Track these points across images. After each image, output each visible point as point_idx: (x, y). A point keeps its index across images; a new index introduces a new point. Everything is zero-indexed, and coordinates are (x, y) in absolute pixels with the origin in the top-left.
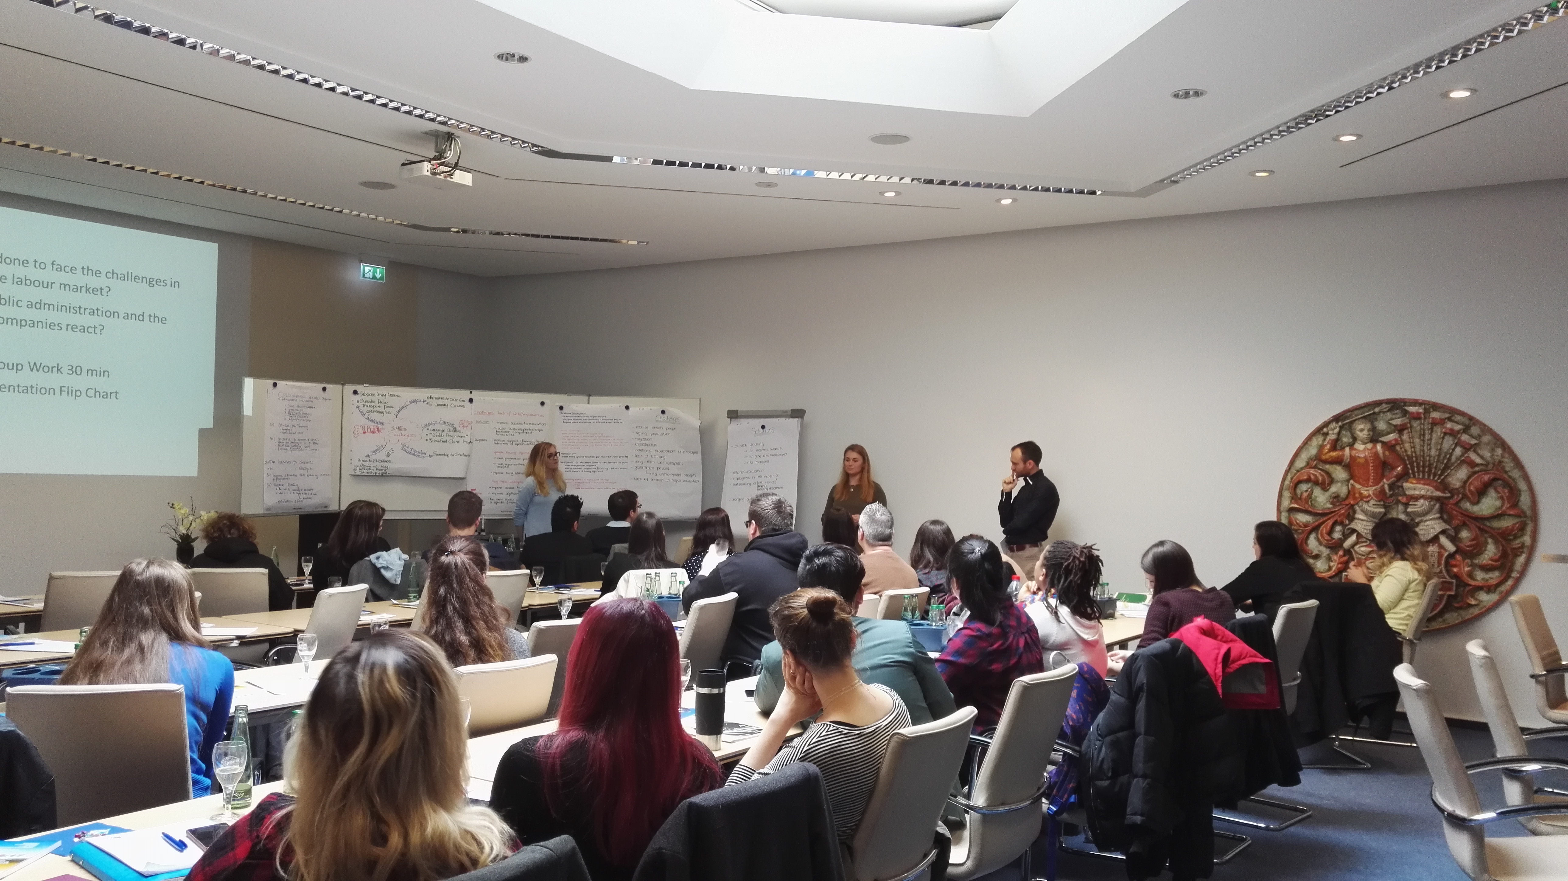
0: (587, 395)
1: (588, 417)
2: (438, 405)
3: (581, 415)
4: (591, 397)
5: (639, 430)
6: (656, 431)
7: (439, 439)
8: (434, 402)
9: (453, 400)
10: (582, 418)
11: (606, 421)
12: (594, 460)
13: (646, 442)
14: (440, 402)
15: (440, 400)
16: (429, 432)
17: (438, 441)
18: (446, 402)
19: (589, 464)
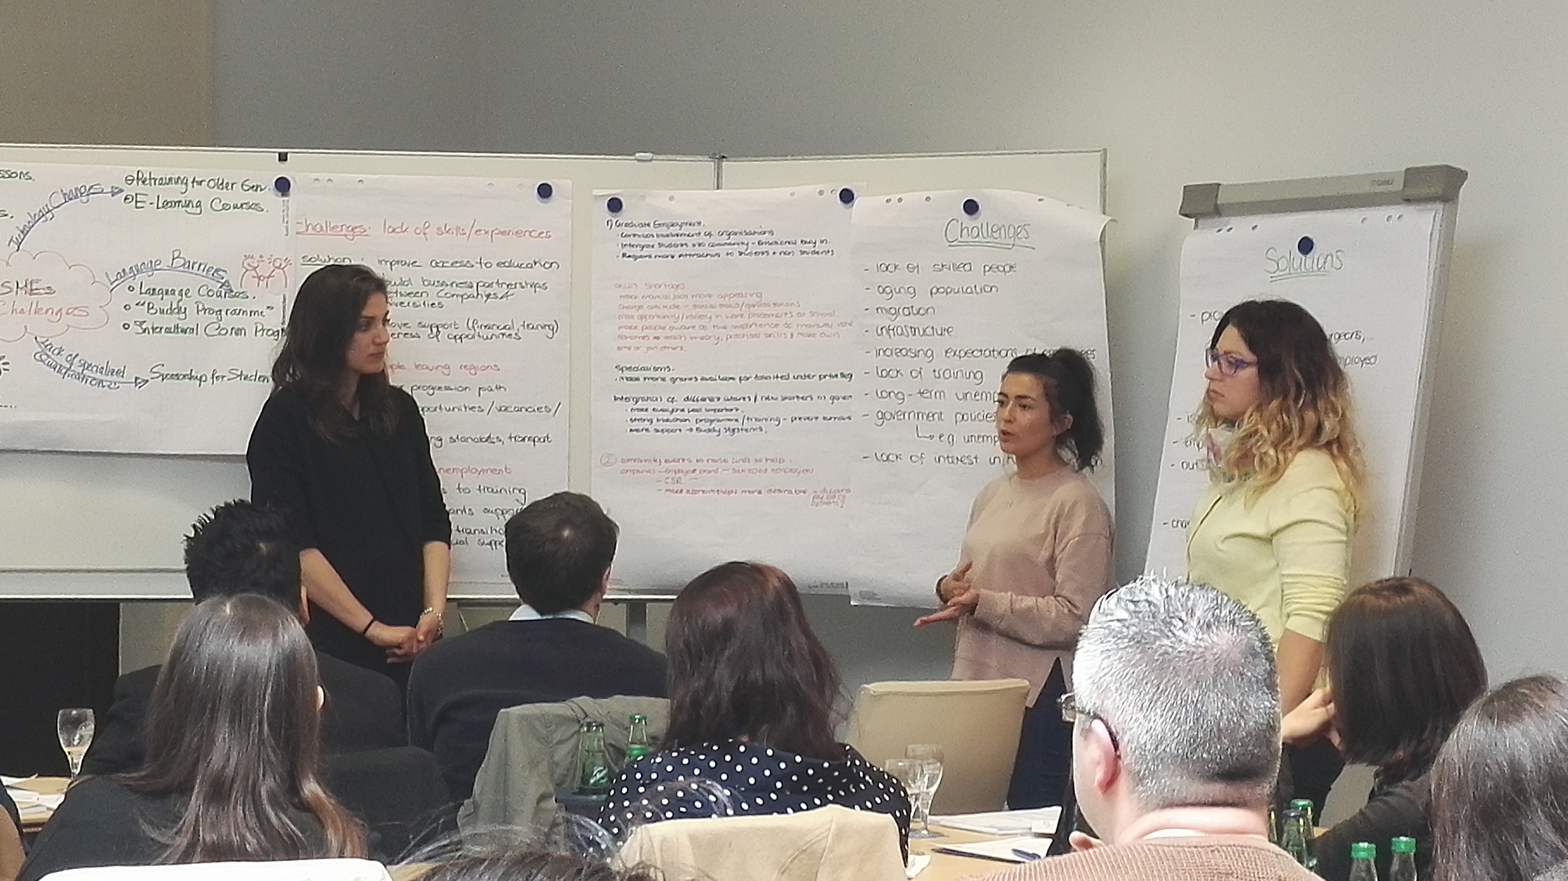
0: (713, 157)
1: (710, 234)
2: (166, 204)
3: (686, 230)
4: (724, 163)
5: (885, 279)
6: (949, 279)
7: (169, 321)
8: (152, 192)
9: (221, 185)
10: (690, 241)
11: (771, 249)
12: (732, 389)
13: (913, 321)
14: (173, 192)
15: (172, 186)
16: (133, 298)
17: (168, 331)
18: (194, 194)
19: (716, 405)
